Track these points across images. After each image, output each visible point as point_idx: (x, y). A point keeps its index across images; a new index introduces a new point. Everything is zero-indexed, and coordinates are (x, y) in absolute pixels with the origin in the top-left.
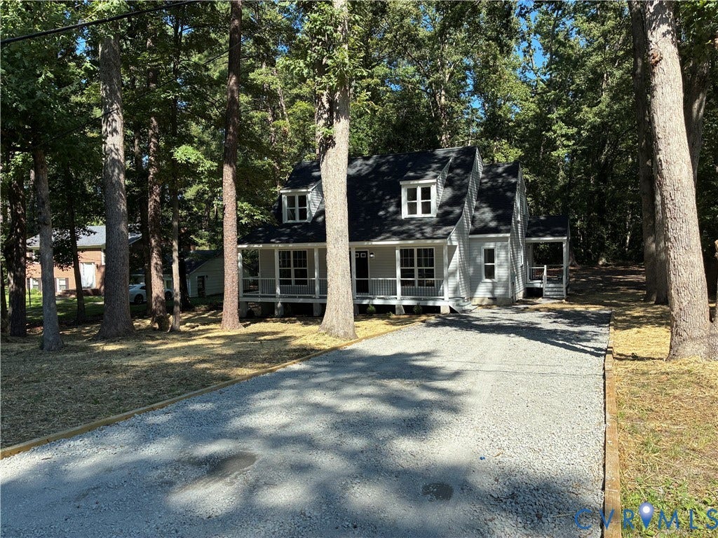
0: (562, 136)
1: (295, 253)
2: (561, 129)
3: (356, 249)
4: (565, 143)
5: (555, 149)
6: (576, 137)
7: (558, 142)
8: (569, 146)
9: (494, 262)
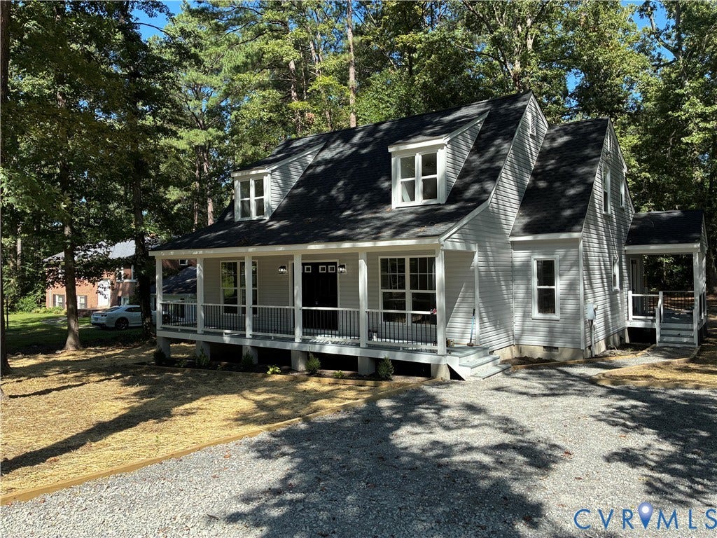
0: (697, 116)
4: (701, 124)
5: (687, 134)
8: (707, 129)
9: (553, 284)
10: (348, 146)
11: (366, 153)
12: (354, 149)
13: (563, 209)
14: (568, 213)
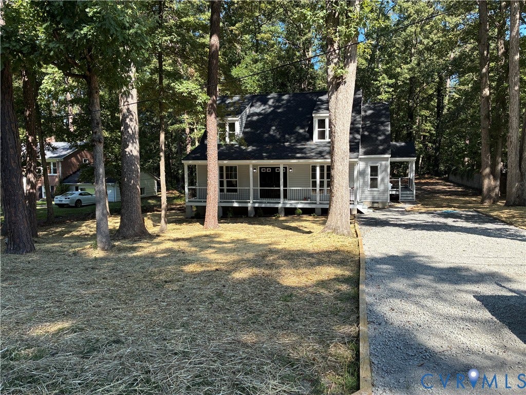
0: (385, 84)
1: (227, 167)
2: (385, 80)
3: (284, 165)
4: (387, 89)
5: (380, 94)
6: (395, 86)
7: (382, 89)
8: (389, 92)
9: (377, 176)
10: (267, 106)
11: (280, 112)
12: (272, 109)
13: (379, 146)
14: (381, 147)
